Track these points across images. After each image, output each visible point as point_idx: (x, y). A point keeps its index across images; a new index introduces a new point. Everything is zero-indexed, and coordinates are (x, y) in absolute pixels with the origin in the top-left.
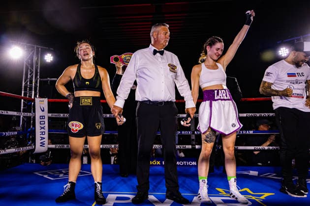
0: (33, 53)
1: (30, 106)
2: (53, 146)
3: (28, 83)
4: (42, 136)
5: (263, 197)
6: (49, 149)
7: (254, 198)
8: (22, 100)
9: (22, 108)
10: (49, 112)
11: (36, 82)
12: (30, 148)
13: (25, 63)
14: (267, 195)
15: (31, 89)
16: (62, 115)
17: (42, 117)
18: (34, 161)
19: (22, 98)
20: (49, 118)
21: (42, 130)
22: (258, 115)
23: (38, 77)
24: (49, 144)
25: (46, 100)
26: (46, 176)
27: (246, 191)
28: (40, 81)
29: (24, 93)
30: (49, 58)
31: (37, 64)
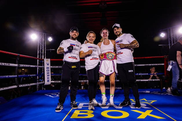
0: (42, 37)
1: (42, 63)
2: (53, 82)
3: (41, 52)
4: (48, 77)
5: (151, 103)
6: (52, 83)
7: (147, 103)
8: (38, 60)
9: (38, 64)
10: (51, 66)
11: (44, 51)
12: (42, 83)
13: (38, 42)
14: (153, 101)
15: (42, 55)
16: (57, 67)
17: (48, 68)
18: (45, 89)
19: (38, 59)
20: (51, 68)
21: (48, 74)
22: (150, 65)
23: (45, 49)
24: (51, 81)
25: (49, 60)
26: (50, 96)
27: (144, 100)
28: (46, 50)
29: (39, 57)
30: (50, 39)
31: (44, 42)
